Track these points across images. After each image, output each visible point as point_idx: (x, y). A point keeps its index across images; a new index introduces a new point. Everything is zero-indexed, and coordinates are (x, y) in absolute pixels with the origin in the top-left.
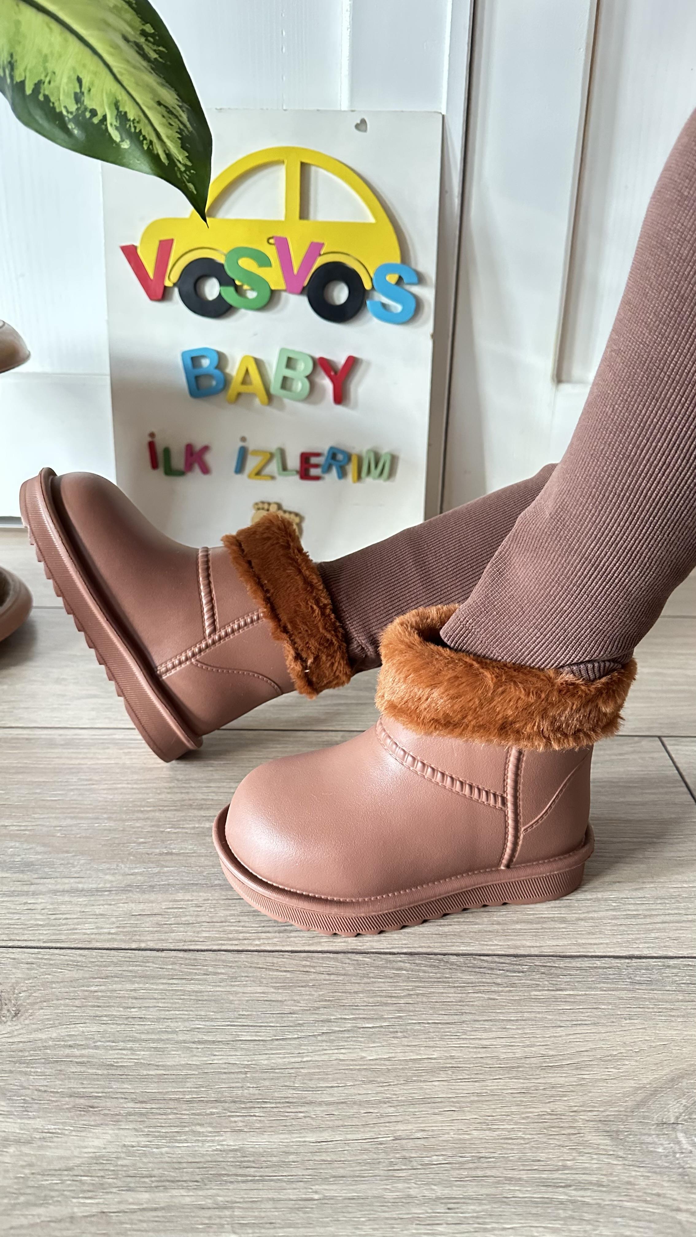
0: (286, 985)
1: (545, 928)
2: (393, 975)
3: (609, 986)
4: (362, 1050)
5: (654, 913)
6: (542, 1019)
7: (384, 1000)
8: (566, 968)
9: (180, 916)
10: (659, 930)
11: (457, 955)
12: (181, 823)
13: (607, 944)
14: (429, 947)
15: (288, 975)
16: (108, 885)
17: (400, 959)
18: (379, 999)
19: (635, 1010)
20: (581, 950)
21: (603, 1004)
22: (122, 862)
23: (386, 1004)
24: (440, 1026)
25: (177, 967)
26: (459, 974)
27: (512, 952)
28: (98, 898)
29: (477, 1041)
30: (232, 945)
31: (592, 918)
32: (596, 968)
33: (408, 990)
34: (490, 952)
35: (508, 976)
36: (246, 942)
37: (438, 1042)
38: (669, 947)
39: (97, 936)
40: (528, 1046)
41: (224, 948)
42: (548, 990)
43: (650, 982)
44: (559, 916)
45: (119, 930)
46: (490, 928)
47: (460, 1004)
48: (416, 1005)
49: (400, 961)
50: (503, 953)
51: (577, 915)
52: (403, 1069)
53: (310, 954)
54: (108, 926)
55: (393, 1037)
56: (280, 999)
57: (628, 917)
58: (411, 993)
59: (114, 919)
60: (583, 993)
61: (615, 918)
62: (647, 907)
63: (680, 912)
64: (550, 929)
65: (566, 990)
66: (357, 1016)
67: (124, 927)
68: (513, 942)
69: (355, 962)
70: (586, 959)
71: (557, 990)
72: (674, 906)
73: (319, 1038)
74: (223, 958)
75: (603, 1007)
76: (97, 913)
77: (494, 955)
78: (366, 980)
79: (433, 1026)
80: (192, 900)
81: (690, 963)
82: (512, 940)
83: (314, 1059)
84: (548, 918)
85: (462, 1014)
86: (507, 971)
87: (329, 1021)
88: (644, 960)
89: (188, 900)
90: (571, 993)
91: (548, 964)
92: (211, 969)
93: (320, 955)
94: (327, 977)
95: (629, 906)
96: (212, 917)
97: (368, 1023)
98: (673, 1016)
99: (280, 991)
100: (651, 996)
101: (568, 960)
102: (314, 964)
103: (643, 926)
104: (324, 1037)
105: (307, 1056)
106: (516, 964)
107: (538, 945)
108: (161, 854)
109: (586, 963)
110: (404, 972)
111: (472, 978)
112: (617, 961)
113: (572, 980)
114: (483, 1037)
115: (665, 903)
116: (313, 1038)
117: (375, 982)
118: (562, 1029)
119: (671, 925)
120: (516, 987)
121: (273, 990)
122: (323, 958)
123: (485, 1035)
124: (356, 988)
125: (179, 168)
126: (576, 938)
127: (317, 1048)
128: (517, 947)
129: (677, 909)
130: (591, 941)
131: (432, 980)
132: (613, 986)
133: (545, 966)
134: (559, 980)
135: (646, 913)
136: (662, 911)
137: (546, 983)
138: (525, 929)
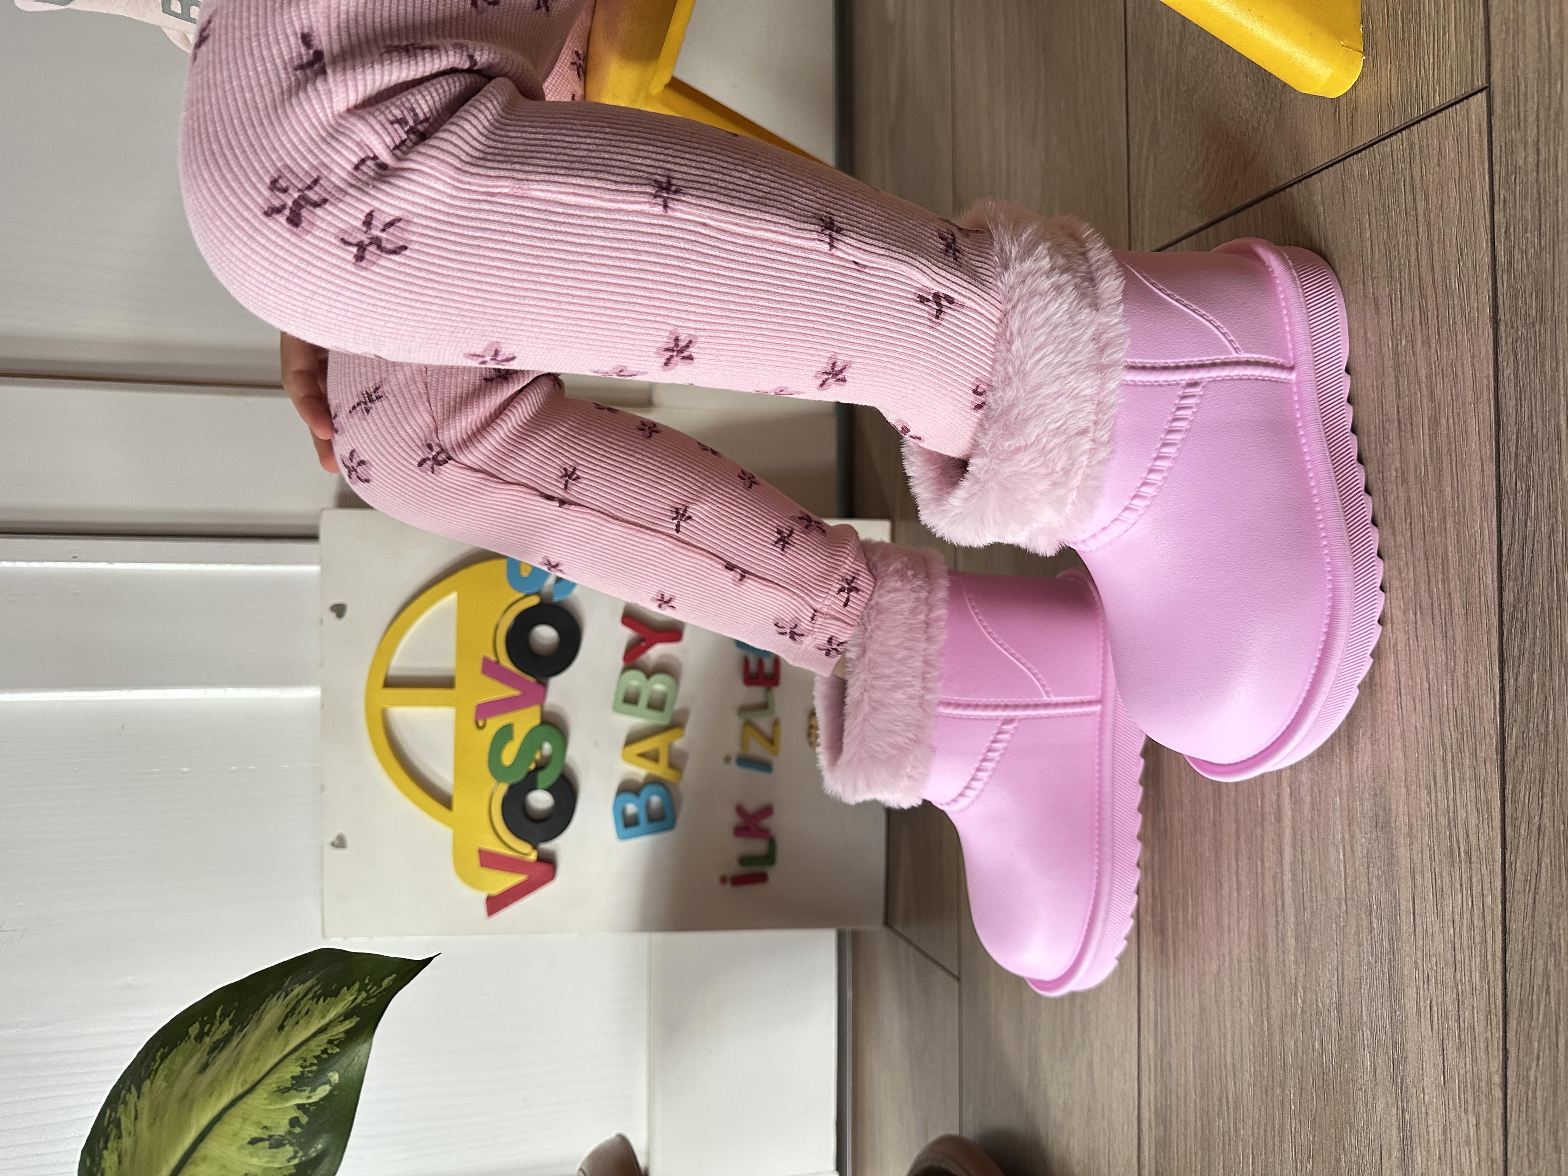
1: (1449, 449)
2: (1541, 696)
3: (1548, 357)
5: (1417, 283)
8: (1519, 423)
9: (1446, 1011)
10: (1445, 276)
11: (1501, 590)
12: (1287, 979)
13: (1473, 357)
14: (1489, 632)
15: (1546, 860)
16: (1394, 1111)
17: (1512, 681)
20: (1485, 397)
22: (1355, 1082)
25: (1536, 1034)
26: (1536, 590)
27: (1492, 504)
28: (1415, 1132)
30: (1494, 940)
31: (1429, 377)
32: (1516, 376)
34: (1495, 538)
35: (1537, 515)
36: (1488, 918)
38: (1475, 262)
39: (1483, 1147)
41: (1499, 954)
42: (1560, 453)
43: (1539, 293)
44: (1426, 427)
45: (1470, 1108)
46: (1452, 534)
49: (1516, 680)
50: (1495, 518)
51: (1425, 401)
53: (1508, 820)
54: (1464, 1126)
57: (1424, 322)
59: (1452, 1115)
61: (1427, 342)
62: (1406, 291)
63: (1413, 243)
64: (1450, 443)
65: (1558, 425)
67: (1466, 1102)
68: (1475, 500)
69: (1520, 752)
70: (1501, 390)
71: (1559, 438)
72: (1403, 251)
74: (1516, 957)
76: (1442, 1138)
77: (1499, 532)
78: (1551, 738)
80: (1418, 988)
81: (1503, 230)
82: (1471, 502)
84: (1431, 444)
86: (1527, 514)
88: (1500, 302)
89: (1418, 993)
91: (1513, 449)
92: (1538, 981)
93: (1509, 804)
94: (1547, 799)
95: (1406, 318)
96: (1446, 962)
101: (1504, 419)
102: (1526, 816)
103: (1440, 300)
106: (1515, 499)
107: (1478, 463)
108: (1340, 1020)
109: (1509, 391)
110: (1535, 677)
111: (1542, 570)
112: (1502, 342)
113: (1539, 415)
115: (1399, 265)
117: (1554, 725)
119: (1436, 258)
120: (1556, 503)
122: (1514, 802)
125: (364, 1000)
126: (1464, 403)
128: (1484, 497)
129: (1408, 248)
130: (1469, 382)
131: (1548, 633)
132: (1548, 351)
133: (1517, 455)
134: (1540, 435)
135: (1417, 293)
136: (1412, 269)
137: (1546, 455)
138: (1452, 480)
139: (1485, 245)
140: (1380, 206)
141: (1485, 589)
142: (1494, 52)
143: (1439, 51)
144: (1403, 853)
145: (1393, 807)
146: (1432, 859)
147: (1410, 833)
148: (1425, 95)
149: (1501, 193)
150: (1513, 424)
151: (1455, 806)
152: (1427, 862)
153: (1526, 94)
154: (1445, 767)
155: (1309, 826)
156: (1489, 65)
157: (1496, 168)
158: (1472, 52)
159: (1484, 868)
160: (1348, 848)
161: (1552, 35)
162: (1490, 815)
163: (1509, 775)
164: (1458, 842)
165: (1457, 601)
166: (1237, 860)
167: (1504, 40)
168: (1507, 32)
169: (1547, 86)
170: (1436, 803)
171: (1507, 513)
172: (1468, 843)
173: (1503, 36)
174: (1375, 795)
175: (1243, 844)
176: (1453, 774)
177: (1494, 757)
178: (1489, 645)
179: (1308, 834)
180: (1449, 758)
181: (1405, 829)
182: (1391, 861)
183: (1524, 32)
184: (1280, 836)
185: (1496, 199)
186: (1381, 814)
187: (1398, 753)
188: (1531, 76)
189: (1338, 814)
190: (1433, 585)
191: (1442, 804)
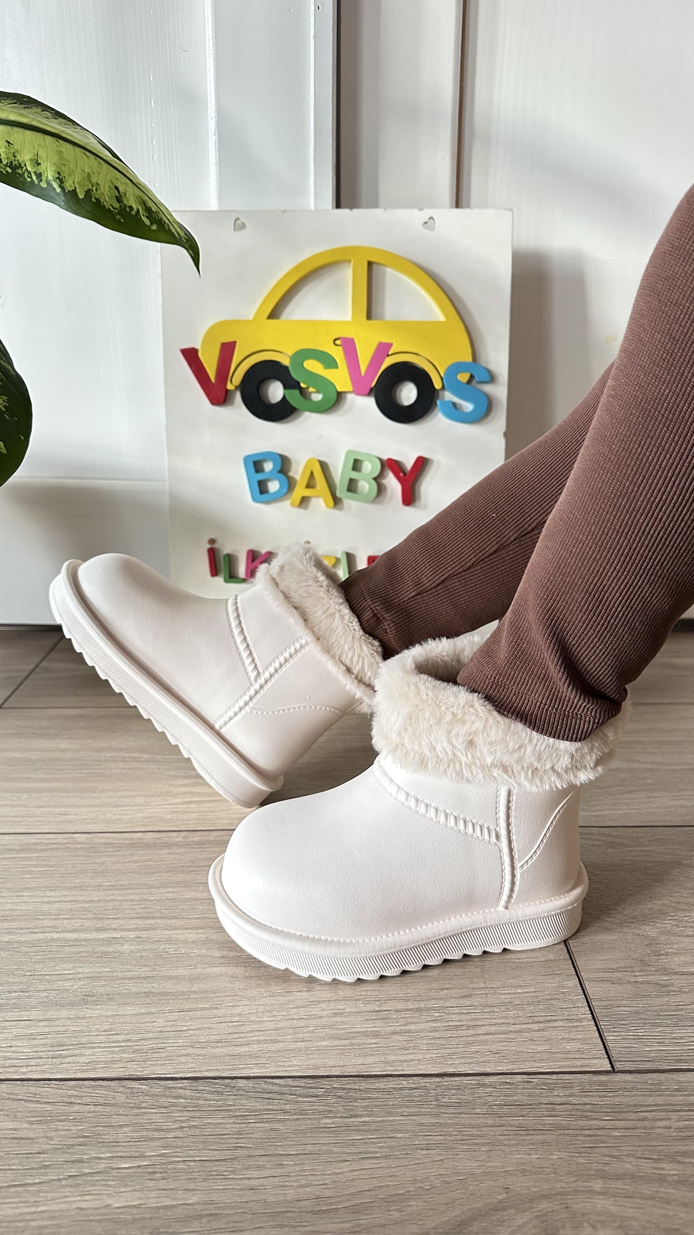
0: (43, 1120)
1: (354, 1044)
2: (168, 1104)
3: (412, 1110)
4: (109, 1195)
5: (478, 1023)
6: (326, 1153)
7: (150, 1134)
8: (367, 1090)
10: (481, 1043)
11: (248, 1078)
13: (419, 1060)
14: (218, 1070)
15: (49, 1107)
17: (181, 1085)
18: (145, 1133)
19: (435, 1138)
20: (389, 1068)
21: (400, 1131)
23: (152, 1139)
24: (207, 1164)
26: (244, 1102)
27: (311, 1073)
29: (246, 1182)
31: (409, 1031)
32: (401, 1089)
33: (181, 1121)
34: (285, 1074)
35: (298, 1102)
36: (11, 1070)
37: (200, 1184)
38: (488, 1062)
40: (304, 1186)
42: (340, 1117)
43: (459, 1104)
44: (373, 1029)
46: (292, 1046)
47: (236, 1136)
48: (186, 1140)
49: (181, 1088)
50: (300, 1074)
51: (392, 1028)
52: (151, 1218)
53: (80, 1082)
55: (150, 1180)
56: (32, 1136)
57: (449, 1028)
58: (184, 1125)
60: (380, 1119)
61: (435, 1030)
62: (473, 1016)
63: (508, 1021)
64: (359, 1045)
65: (362, 1116)
66: (114, 1154)
68: (314, 1061)
69: (128, 1090)
70: (392, 1079)
71: (352, 1117)
72: (503, 1015)
73: (64, 1182)
75: (399, 1135)
77: (289, 1077)
78: (136, 1111)
79: (199, 1164)
81: (508, 1081)
83: (50, 1208)
84: (359, 1032)
85: (236, 1148)
86: (300, 1096)
87: (81, 1161)
88: (457, 1079)
90: (366, 1119)
91: (348, 1086)
93: (92, 1083)
94: (93, 1108)
95: (453, 1016)
97: (125, 1163)
98: (477, 1144)
99: (34, 1126)
100: (456, 1121)
101: (371, 1080)
102: (83, 1094)
103: (464, 1039)
104: (70, 1182)
105: (43, 1205)
106: (312, 1088)
107: (342, 1064)
109: (391, 1084)
110: (182, 1100)
111: (258, 1105)
112: (427, 1080)
113: (371, 1104)
114: (254, 1176)
115: (494, 1012)
116: (57, 1183)
117: (145, 1113)
118: (347, 1163)
119: (495, 1036)
120: (306, 1115)
121: (26, 1125)
122: (93, 1087)
123: (255, 1174)
124: (123, 1120)
126: (386, 1054)
127: (58, 1195)
128: (317, 1068)
129: (506, 1017)
130: (401, 1058)
131: (212, 1109)
132: (417, 1110)
133: (344, 1089)
134: (356, 1104)
135: (471, 1023)
136: (490, 1020)
137: (341, 1108)
138: (331, 1046)
139: (500, 1069)
140: (539, 999)
141: (249, 1068)
142: (639, 1076)
143: (646, 1039)
144: (64, 1013)
145: (98, 1007)
146: (57, 1032)
147: (78, 1018)
148: (615, 1030)
149: (536, 1080)
150: (366, 1087)
151: (95, 1048)
152: (56, 1029)
153: (605, 1096)
154: (123, 1041)
155: (91, 950)
156: (630, 1072)
157: (554, 1077)
158: (642, 1061)
159: (47, 1066)
160: (71, 977)
161: (644, 1114)
162: (86, 1071)
163: (112, 1083)
164: (68, 1050)
165: (243, 1049)
166: (70, 901)
167: (647, 1083)
168: (652, 1084)
169: (609, 1110)
170: (97, 1035)
171: (302, 1082)
172: (66, 1056)
173: (650, 1082)
174: (108, 995)
175: (81, 905)
176: (118, 1047)
177: (127, 1074)
178: (208, 1070)
179: (85, 949)
180: (130, 1044)
181: (81, 1015)
182: (59, 1005)
183: (651, 1096)
184: (85, 930)
185: (532, 1077)
186: (94, 999)
187: (137, 1010)
188: (618, 1100)
189: (98, 970)
190: (256, 1033)
191: (97, 1039)
